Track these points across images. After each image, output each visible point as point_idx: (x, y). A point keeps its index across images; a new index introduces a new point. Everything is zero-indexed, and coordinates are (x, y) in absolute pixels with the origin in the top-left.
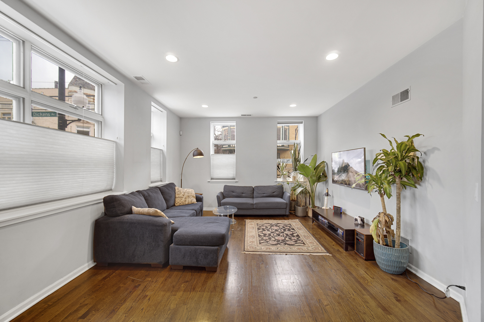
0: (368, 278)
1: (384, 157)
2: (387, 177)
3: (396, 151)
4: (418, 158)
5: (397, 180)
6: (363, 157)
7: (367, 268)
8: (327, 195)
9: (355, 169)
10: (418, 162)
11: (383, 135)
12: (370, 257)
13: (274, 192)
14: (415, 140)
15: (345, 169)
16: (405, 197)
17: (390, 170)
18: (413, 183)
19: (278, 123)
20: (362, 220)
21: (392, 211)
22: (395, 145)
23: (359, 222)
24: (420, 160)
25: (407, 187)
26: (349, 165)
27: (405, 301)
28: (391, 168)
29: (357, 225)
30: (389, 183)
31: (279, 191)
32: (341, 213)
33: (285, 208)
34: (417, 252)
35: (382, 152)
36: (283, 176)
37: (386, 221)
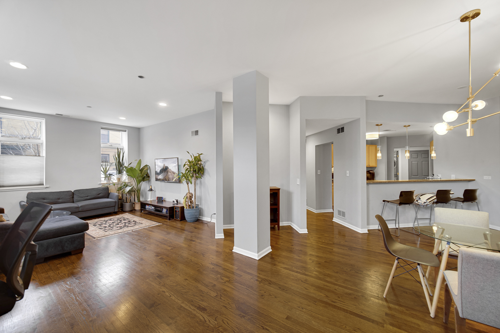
0: (183, 226)
1: (189, 164)
2: (190, 174)
3: (194, 160)
4: (202, 164)
5: (194, 175)
6: (177, 163)
7: (182, 223)
8: (151, 190)
9: (173, 170)
10: (202, 166)
11: (188, 152)
12: (183, 218)
13: (99, 194)
14: (201, 156)
15: (165, 170)
16: (197, 184)
17: (191, 170)
18: (200, 176)
19: (101, 128)
20: (177, 201)
21: (192, 191)
22: (193, 158)
23: (176, 202)
24: (203, 165)
25: (198, 179)
26: (168, 168)
27: (198, 228)
28: (192, 170)
29: (174, 204)
30: (191, 177)
31: (105, 192)
32: (162, 201)
33: (114, 205)
34: (202, 209)
35: (187, 161)
36: (107, 178)
37: (190, 196)
